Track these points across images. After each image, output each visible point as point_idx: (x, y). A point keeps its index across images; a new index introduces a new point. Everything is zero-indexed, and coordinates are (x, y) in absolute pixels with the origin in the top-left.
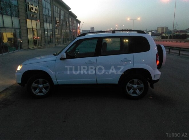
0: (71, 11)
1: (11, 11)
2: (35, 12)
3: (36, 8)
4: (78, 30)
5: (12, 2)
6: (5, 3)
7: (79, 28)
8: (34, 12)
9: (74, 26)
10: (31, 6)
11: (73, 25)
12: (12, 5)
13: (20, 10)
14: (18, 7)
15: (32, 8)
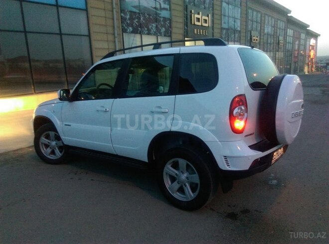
0: (291, 17)
1: (157, 27)
2: (204, 25)
3: (207, 18)
4: (310, 51)
5: (160, 14)
6: (148, 16)
7: (314, 48)
8: (202, 25)
9: (299, 45)
10: (196, 16)
11: (297, 43)
12: (160, 17)
13: (174, 24)
14: (170, 20)
15: (198, 20)
